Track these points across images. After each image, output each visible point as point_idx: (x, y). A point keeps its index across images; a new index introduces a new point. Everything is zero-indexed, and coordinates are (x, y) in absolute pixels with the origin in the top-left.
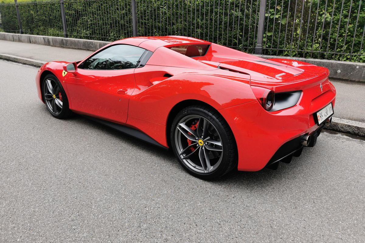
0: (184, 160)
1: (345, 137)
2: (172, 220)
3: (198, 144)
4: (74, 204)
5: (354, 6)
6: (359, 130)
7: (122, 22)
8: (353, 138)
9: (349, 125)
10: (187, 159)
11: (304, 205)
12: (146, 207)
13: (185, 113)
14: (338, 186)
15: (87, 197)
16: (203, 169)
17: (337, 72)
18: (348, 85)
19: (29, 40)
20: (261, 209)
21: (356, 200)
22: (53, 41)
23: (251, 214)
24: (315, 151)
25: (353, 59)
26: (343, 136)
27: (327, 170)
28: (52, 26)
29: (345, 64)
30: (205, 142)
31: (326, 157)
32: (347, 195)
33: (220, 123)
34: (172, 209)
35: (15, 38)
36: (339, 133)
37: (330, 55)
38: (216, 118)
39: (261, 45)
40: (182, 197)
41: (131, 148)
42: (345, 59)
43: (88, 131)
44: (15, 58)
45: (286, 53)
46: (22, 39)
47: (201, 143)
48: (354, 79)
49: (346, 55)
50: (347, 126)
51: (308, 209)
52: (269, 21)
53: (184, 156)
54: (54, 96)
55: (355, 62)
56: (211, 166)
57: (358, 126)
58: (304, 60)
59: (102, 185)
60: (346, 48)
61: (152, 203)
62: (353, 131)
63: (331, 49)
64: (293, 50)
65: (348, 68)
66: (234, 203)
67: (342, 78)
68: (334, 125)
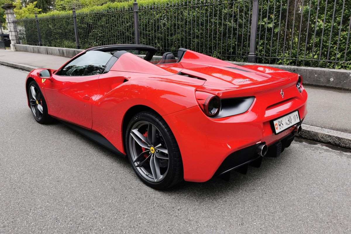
0: (138, 168)
1: (325, 147)
2: (104, 232)
3: (150, 151)
4: (14, 209)
5: (347, 13)
6: (340, 140)
7: (127, 34)
8: (333, 149)
9: (329, 135)
10: (141, 167)
11: (252, 221)
12: (82, 217)
13: (136, 119)
14: (298, 201)
15: (29, 203)
16: (153, 178)
17: (329, 80)
18: (341, 94)
19: (46, 51)
20: (203, 224)
21: (314, 218)
22: (66, 52)
23: (190, 229)
24: (286, 161)
25: (348, 67)
26: (322, 147)
27: (292, 183)
28: (66, 39)
29: (338, 72)
30: (156, 150)
31: (296, 168)
32: (305, 212)
33: (166, 130)
34: (108, 220)
35: (35, 50)
36: (319, 143)
37: (325, 63)
38: (162, 125)
39: (254, 54)
40: (125, 207)
41: (96, 154)
42: (340, 67)
43: (62, 136)
44: (28, 68)
45: (280, 61)
46: (41, 50)
47: (152, 150)
48: (347, 88)
49: (341, 63)
50: (327, 136)
51: (255, 227)
52: (261, 29)
53: (138, 163)
54: (37, 102)
55: (350, 70)
56: (161, 174)
57: (339, 136)
58: (296, 68)
59: (49, 191)
60: (341, 55)
61: (91, 213)
62: (334, 142)
63: (326, 57)
64: (288, 58)
65: (341, 76)
66: (177, 216)
67: (335, 86)
68: (314, 134)
